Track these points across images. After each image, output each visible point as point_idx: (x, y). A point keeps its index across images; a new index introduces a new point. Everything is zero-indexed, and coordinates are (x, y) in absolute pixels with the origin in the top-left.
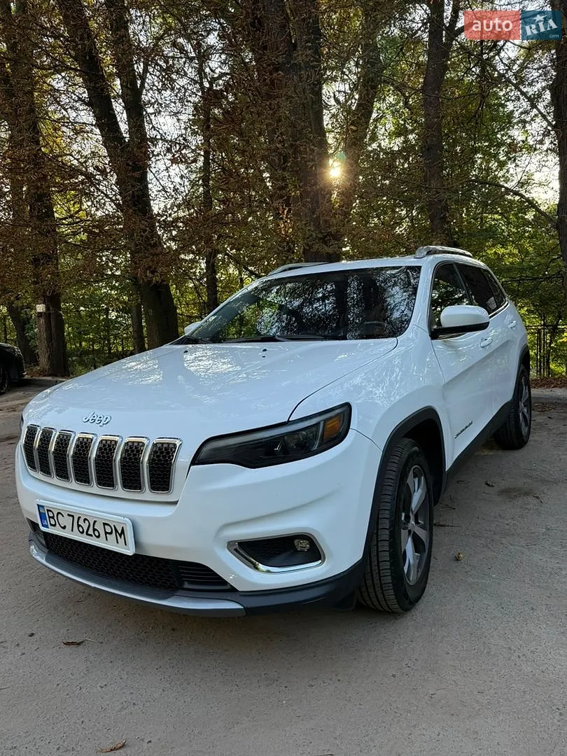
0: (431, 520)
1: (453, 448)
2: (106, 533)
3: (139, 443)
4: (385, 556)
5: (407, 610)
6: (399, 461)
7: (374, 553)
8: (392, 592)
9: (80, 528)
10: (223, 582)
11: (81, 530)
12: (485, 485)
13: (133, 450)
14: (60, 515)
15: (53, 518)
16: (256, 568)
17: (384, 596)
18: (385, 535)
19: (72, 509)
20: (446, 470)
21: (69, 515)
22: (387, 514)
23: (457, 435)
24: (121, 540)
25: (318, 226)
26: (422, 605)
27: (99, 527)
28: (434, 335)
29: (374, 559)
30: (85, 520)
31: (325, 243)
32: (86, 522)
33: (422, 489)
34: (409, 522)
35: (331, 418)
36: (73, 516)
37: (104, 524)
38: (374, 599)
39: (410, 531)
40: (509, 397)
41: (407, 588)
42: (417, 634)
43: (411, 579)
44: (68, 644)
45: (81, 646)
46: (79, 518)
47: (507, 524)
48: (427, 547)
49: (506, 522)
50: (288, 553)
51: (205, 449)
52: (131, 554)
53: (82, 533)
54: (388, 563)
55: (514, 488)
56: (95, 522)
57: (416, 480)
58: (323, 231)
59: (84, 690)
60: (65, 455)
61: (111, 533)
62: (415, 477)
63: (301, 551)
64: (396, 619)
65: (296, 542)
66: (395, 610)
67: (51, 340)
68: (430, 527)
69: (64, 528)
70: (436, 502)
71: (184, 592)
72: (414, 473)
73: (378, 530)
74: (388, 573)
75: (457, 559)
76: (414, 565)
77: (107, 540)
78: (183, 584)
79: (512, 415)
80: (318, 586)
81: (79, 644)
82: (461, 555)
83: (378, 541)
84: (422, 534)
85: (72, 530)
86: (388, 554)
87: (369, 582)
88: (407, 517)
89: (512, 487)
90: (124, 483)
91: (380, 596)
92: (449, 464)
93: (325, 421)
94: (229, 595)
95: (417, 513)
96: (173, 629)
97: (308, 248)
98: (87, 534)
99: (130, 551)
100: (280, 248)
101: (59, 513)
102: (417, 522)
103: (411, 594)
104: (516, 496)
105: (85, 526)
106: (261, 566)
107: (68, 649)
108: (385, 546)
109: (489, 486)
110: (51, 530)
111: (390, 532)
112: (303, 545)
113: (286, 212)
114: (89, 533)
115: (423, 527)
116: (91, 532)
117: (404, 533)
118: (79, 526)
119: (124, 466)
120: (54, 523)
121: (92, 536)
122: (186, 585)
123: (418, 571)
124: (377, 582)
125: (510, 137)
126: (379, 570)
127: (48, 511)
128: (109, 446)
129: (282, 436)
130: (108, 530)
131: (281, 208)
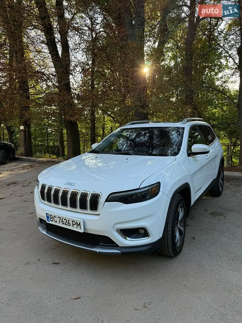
0: (185, 223)
1: (194, 197)
2: (73, 224)
3: (86, 193)
4: (170, 236)
5: (176, 256)
6: (175, 202)
7: (166, 235)
8: (171, 249)
9: (63, 222)
10: (114, 243)
11: (63, 223)
12: (205, 211)
13: (84, 196)
14: (55, 217)
15: (52, 218)
16: (126, 239)
17: (168, 250)
18: (170, 229)
19: (60, 215)
20: (191, 205)
21: (59, 217)
22: (171, 222)
23: (196, 192)
24: (79, 227)
25: (140, 101)
26: (181, 254)
27: (71, 222)
28: (189, 155)
29: (166, 237)
30: (65, 219)
31: (143, 108)
32: (66, 220)
33: (183, 213)
34: (178, 224)
35: (153, 187)
36: (60, 218)
37: (73, 221)
38: (165, 252)
39: (178, 228)
40: (215, 177)
41: (177, 248)
42: (179, 264)
43: (178, 245)
44: (54, 263)
45: (58, 264)
46: (63, 218)
47: (213, 226)
48: (183, 233)
49: (212, 225)
50: (137, 234)
51: (110, 197)
52: (82, 232)
53: (63, 224)
54: (171, 239)
55: (216, 212)
56: (69, 220)
57: (181, 209)
58: (142, 103)
59: (62, 279)
60: (58, 196)
61: (75, 224)
62: (181, 208)
63: (141, 233)
64: (172, 259)
65: (139, 230)
66: (172, 256)
67: (26, 141)
68: (185, 226)
69: (56, 222)
70: (187, 217)
71: (100, 246)
72: (180, 206)
73: (167, 227)
74: (170, 242)
75: (194, 238)
76: (179, 240)
77: (73, 227)
78: (100, 243)
79: (216, 184)
80: (147, 246)
81: (57, 264)
82: (195, 237)
83: (167, 231)
84: (182, 229)
85: (59, 223)
86: (171, 235)
87: (163, 245)
88: (177, 223)
89: (215, 212)
90: (80, 207)
91: (167, 250)
92: (192, 203)
93: (151, 188)
94: (116, 248)
95: (180, 221)
96: (91, 260)
97: (136, 111)
98: (65, 224)
99: (82, 231)
100: (125, 110)
101: (54, 217)
102: (180, 225)
103: (178, 250)
104: (216, 215)
105: (65, 222)
106: (128, 238)
107: (54, 265)
108: (170, 233)
109: (206, 211)
110: (51, 222)
111: (172, 228)
112: (142, 231)
113: (128, 96)
114: (66, 224)
115: (182, 226)
116: (67, 224)
117: (176, 228)
118: (62, 221)
119: (81, 201)
120: (52, 220)
121: (67, 225)
122: (101, 244)
123: (180, 242)
124: (166, 245)
125: (220, 62)
126: (167, 241)
127: (50, 215)
128: (75, 194)
129: (136, 193)
130: (74, 223)
131: (126, 94)
